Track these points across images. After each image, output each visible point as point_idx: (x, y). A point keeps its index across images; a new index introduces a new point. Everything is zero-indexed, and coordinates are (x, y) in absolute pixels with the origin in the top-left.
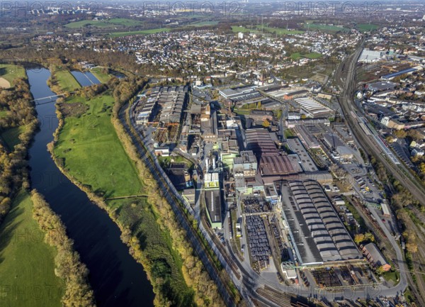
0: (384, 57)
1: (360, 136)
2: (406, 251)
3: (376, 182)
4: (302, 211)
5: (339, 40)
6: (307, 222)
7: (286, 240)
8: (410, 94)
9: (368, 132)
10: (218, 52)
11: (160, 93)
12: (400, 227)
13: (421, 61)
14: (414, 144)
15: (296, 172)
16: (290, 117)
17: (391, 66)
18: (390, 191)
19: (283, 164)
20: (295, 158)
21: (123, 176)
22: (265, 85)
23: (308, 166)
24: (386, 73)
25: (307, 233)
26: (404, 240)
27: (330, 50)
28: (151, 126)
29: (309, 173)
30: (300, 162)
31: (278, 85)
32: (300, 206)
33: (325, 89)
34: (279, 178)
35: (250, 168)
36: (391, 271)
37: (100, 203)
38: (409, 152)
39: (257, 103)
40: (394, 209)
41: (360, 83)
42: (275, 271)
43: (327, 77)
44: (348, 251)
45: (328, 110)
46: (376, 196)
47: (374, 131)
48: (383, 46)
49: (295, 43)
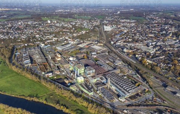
0: (112, 28)
1: (120, 56)
2: (149, 85)
3: (132, 69)
4: (117, 82)
5: (92, 22)
6: (120, 84)
7: (116, 92)
8: (128, 41)
9: (122, 55)
10: (43, 30)
11: (27, 51)
12: (144, 79)
13: (125, 29)
14: (137, 56)
15: (107, 71)
16: (93, 53)
17: (116, 31)
18: (137, 71)
19: (101, 69)
20: (104, 67)
21: (37, 88)
22: (75, 43)
24: (116, 34)
25: (122, 87)
26: (147, 82)
27: (91, 27)
28: (34, 66)
29: (111, 70)
30: (107, 68)
31: (80, 42)
32: (115, 81)
33: (99, 42)
34: (103, 74)
35: (92, 72)
36: (148, 91)
37: (36, 100)
38: (137, 58)
39: (77, 50)
40: (141, 75)
41: (109, 38)
42: (118, 101)
43: (97, 37)
44: (136, 88)
45: (105, 49)
46: (134, 73)
47: (124, 54)
48: (110, 24)
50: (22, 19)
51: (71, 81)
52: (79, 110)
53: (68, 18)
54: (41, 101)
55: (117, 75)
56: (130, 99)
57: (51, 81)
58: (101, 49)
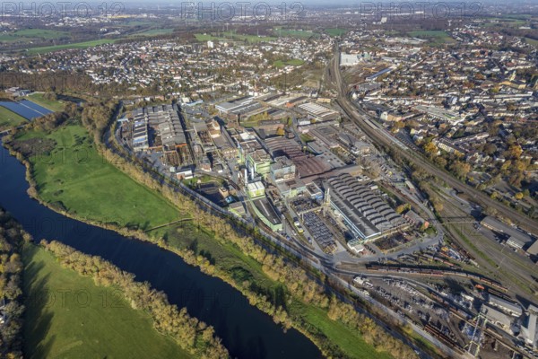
0: (361, 59)
1: (369, 132)
2: (434, 211)
3: (395, 167)
4: (348, 199)
5: (314, 45)
6: (356, 206)
7: (343, 225)
8: (395, 91)
9: (375, 127)
10: (193, 64)
11: (146, 115)
12: (424, 195)
13: (393, 61)
14: (413, 131)
15: (329, 169)
16: (301, 123)
17: (371, 67)
18: (409, 172)
19: (315, 164)
20: (322, 158)
21: (150, 206)
22: (262, 95)
23: (338, 163)
24: (369, 75)
25: (360, 214)
26: (431, 204)
27: (310, 56)
28: (154, 152)
29: (339, 168)
30: (329, 161)
31: (274, 94)
32: (345, 196)
33: (321, 94)
34: (317, 177)
35: (289, 171)
36: (429, 228)
37: (141, 236)
38: (412, 138)
39: (263, 113)
40: (416, 183)
41: (350, 85)
42: (345, 250)
43: (318, 82)
44: (397, 219)
45: (333, 112)
46: (399, 178)
47: (380, 126)
48: (357, 50)
49: (272, 50)
50: (150, 39)
51: (234, 191)
52: (240, 268)
53: (256, 35)
54: (152, 240)
55: (352, 181)
56: (375, 248)
57: (188, 189)
58: (323, 113)
